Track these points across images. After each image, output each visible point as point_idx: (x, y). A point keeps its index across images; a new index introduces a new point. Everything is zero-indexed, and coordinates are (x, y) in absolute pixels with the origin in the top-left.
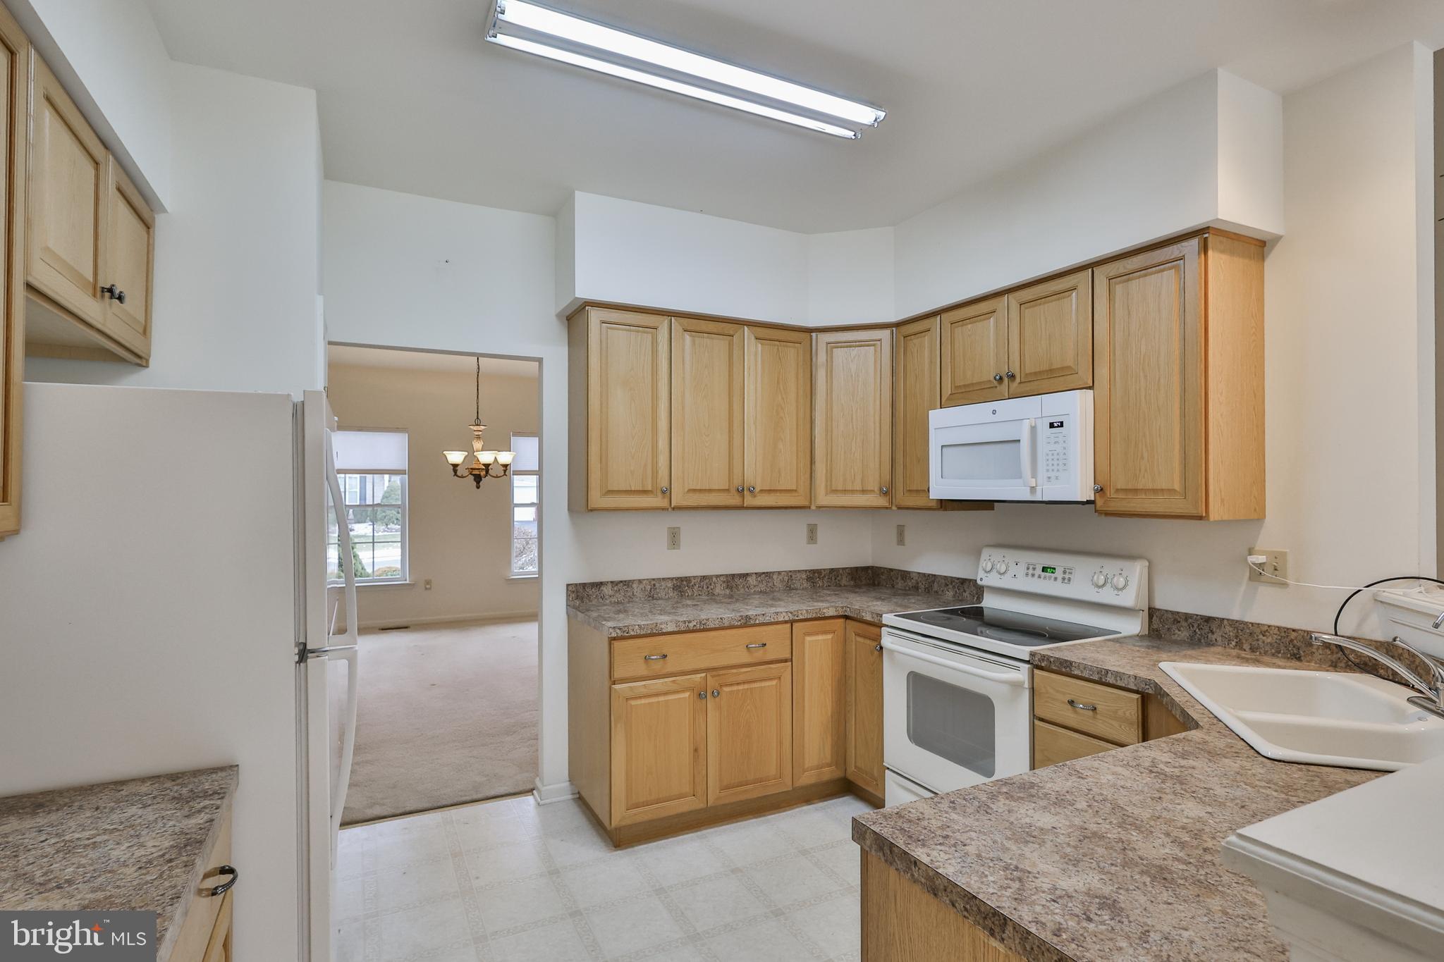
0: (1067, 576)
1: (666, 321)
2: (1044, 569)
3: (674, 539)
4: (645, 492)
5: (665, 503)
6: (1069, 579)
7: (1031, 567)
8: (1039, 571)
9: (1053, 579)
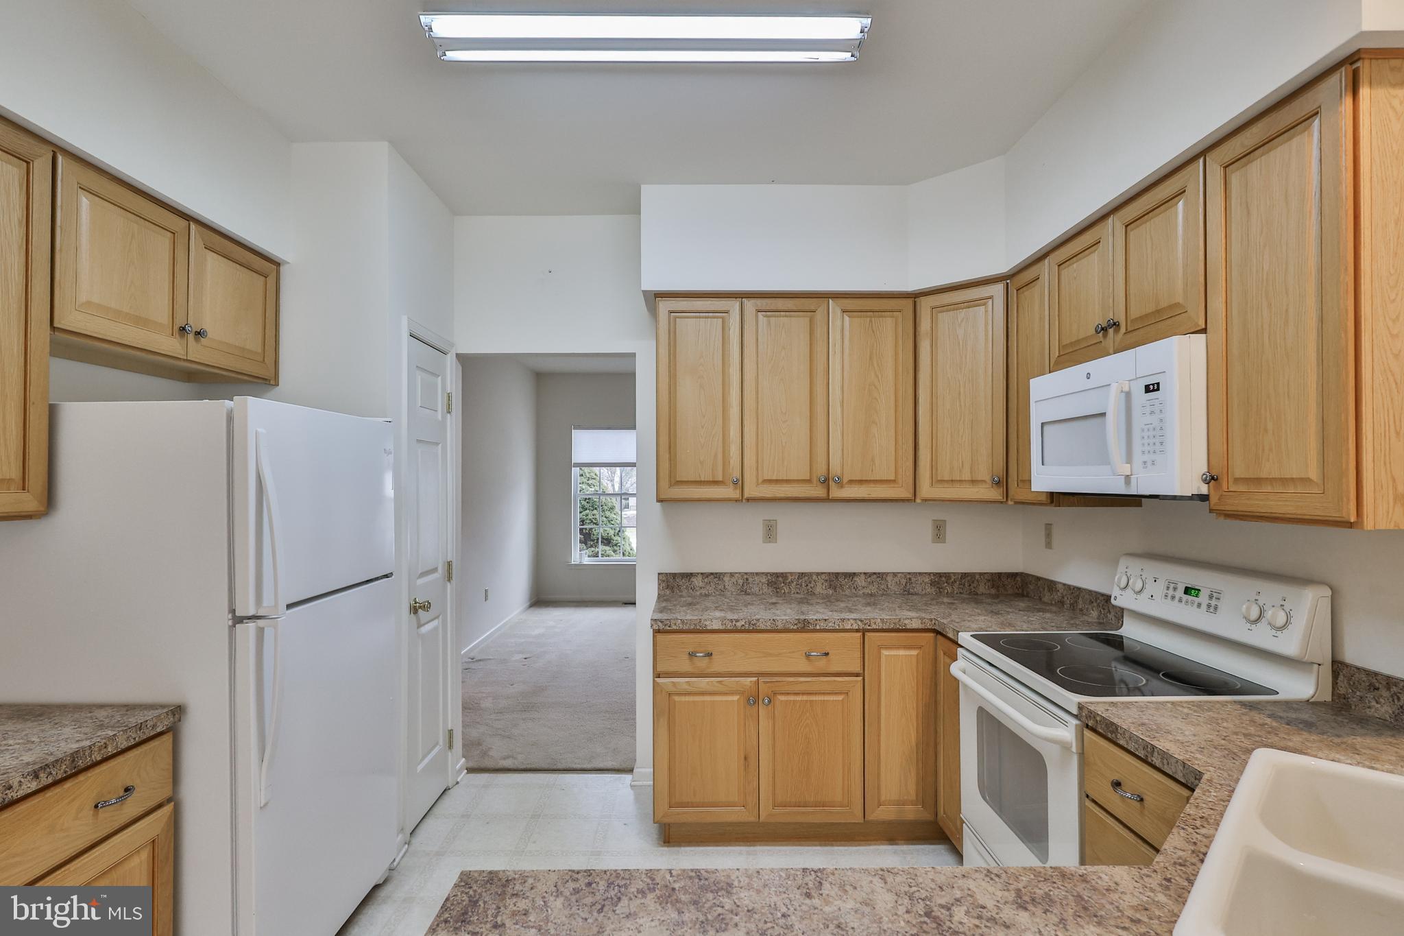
0: (1213, 603)
1: (734, 305)
2: (1187, 591)
3: (770, 533)
4: (715, 483)
5: (737, 494)
6: (1216, 608)
7: (1172, 585)
8: (1180, 593)
9: (1196, 604)
